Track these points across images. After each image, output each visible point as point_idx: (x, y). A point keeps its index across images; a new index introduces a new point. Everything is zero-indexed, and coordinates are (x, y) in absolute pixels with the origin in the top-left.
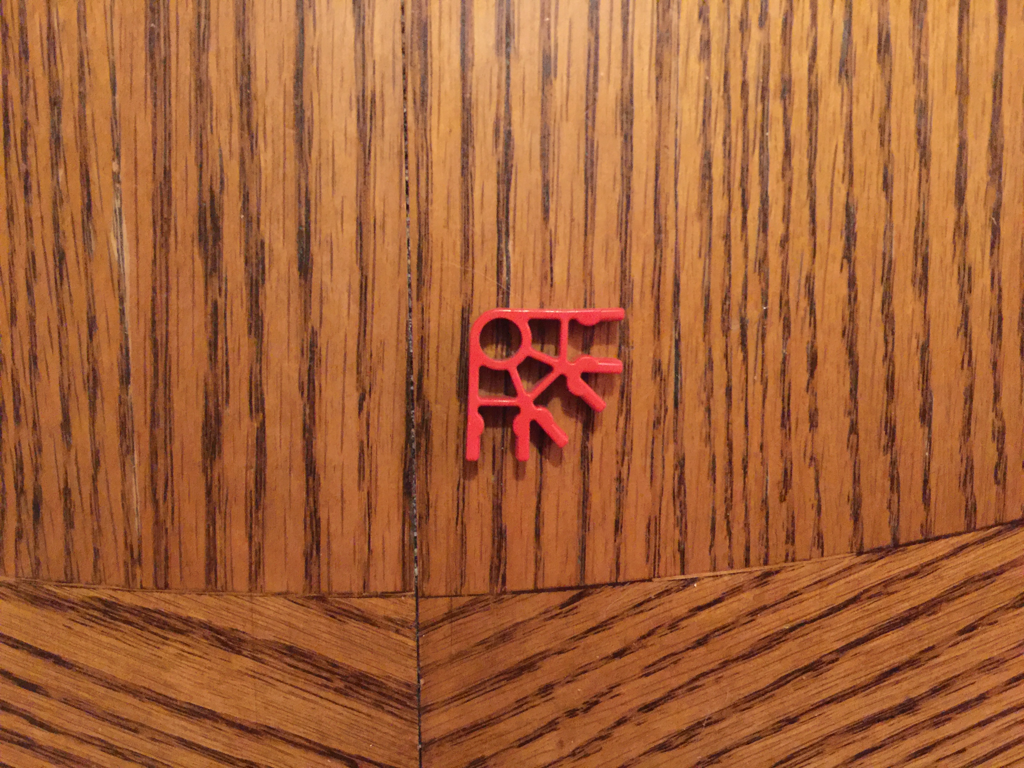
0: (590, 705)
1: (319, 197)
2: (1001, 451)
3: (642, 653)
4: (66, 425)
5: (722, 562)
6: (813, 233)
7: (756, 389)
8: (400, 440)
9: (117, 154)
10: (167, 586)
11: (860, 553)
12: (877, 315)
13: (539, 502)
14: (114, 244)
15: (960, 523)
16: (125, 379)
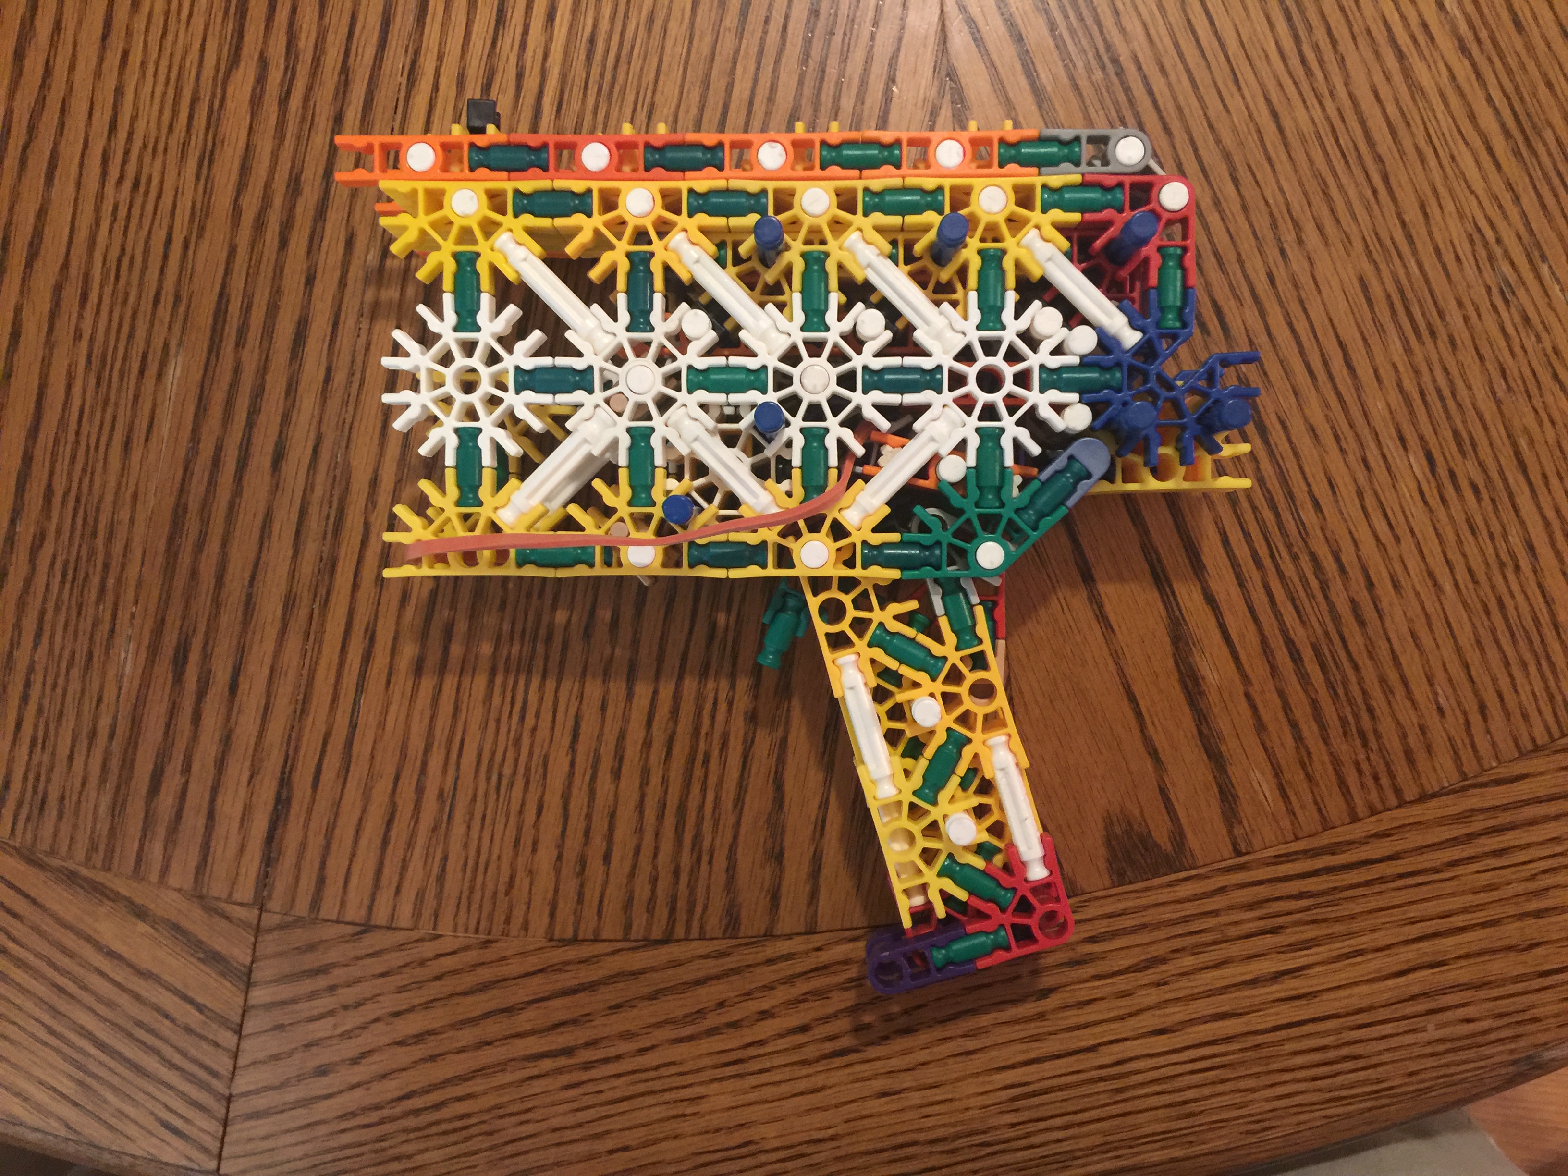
0: (359, 1004)
1: (251, 648)
2: (653, 891)
3: (399, 977)
4: (71, 757)
5: (461, 928)
6: (553, 729)
7: (501, 820)
8: (270, 807)
9: (136, 603)
10: (109, 869)
11: (551, 940)
12: (585, 787)
13: (350, 865)
14: (123, 655)
15: (620, 935)
16: (112, 735)
